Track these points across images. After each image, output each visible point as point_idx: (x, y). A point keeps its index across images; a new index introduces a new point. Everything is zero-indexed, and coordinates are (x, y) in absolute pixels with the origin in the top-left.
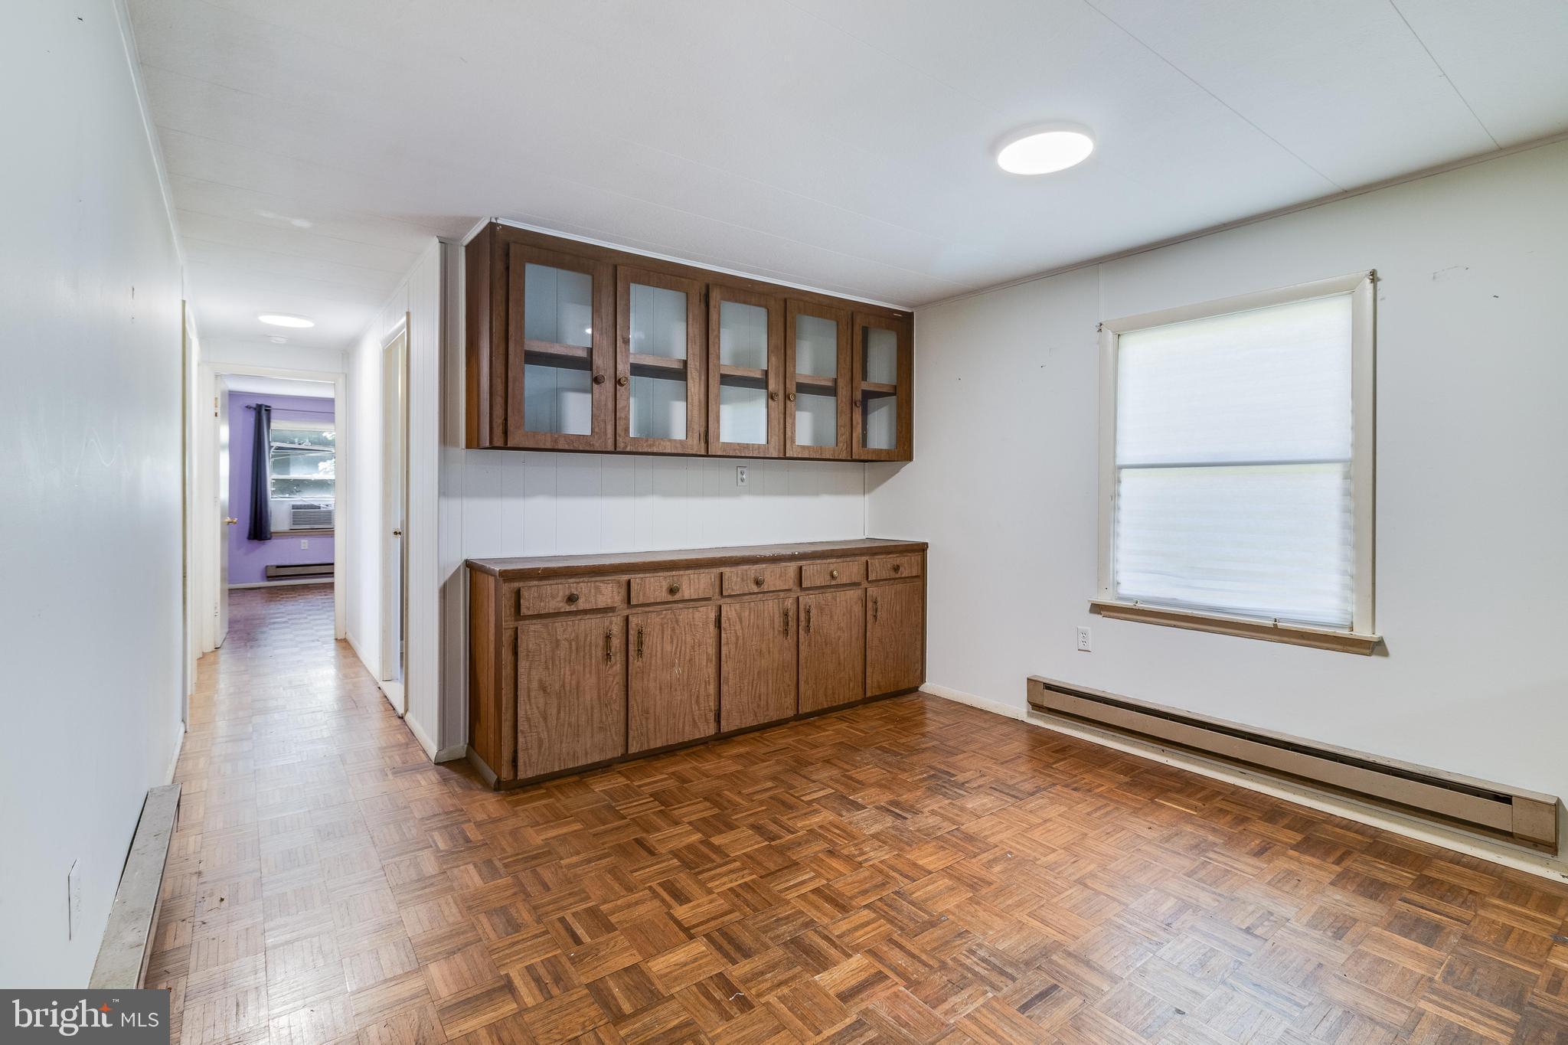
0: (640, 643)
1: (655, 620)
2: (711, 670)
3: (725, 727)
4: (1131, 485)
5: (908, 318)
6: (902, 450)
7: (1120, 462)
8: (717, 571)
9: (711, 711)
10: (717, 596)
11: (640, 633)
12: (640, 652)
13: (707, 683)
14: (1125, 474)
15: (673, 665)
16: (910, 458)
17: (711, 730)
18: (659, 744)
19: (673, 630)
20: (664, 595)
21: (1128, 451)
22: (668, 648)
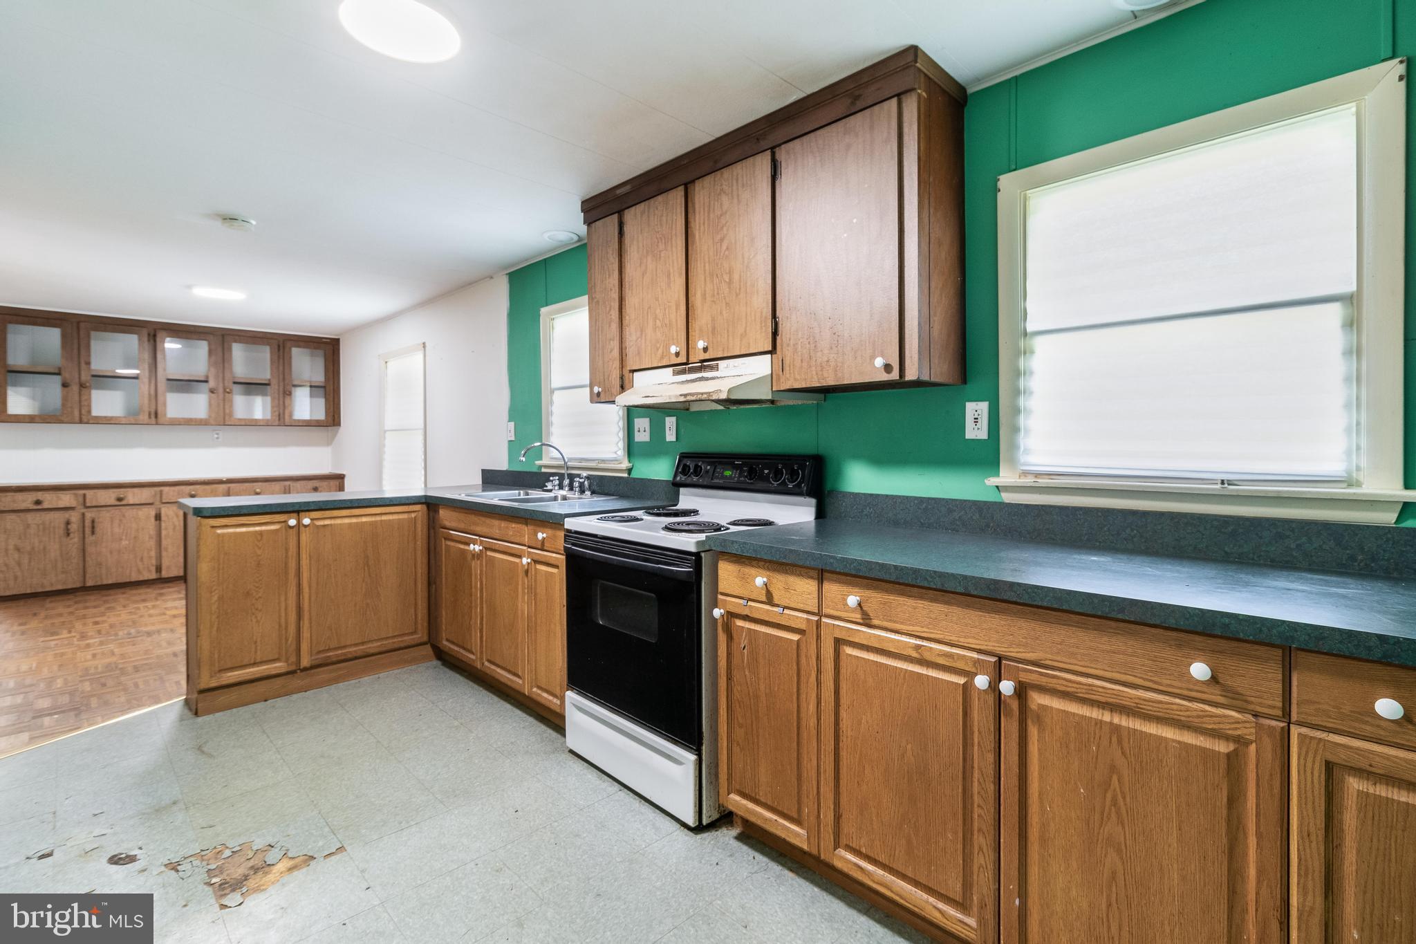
0: (93, 527)
1: (105, 515)
2: (152, 543)
3: (165, 574)
4: (390, 439)
5: (337, 341)
6: (333, 418)
7: (386, 428)
8: (157, 489)
9: (153, 565)
10: (157, 503)
11: (93, 522)
12: (93, 533)
13: (149, 550)
14: (388, 434)
15: (121, 539)
16: (339, 424)
17: (154, 576)
18: (110, 582)
19: (120, 520)
20: (113, 502)
21: (389, 423)
22: (116, 530)
